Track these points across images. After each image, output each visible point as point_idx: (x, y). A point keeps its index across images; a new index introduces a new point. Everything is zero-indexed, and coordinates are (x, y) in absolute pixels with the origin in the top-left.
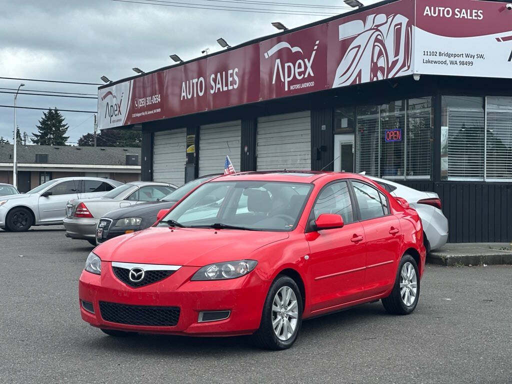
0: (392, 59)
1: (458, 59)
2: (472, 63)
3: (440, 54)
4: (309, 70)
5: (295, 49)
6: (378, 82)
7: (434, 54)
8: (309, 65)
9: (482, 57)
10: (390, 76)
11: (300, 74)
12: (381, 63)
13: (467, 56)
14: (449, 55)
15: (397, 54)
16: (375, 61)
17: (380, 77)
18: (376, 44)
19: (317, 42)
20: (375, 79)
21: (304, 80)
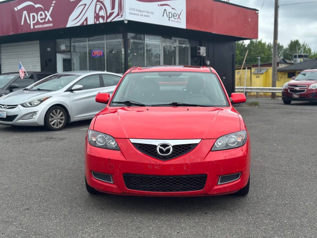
0: (109, 11)
1: (143, 14)
2: (148, 16)
3: (136, 10)
4: (49, 17)
5: (37, 6)
6: (100, 24)
7: (133, 10)
8: (48, 15)
9: (152, 13)
10: (109, 21)
11: (42, 19)
12: (102, 13)
13: (147, 12)
14: (140, 11)
15: (113, 8)
16: (97, 12)
17: (101, 21)
18: (97, 3)
19: (54, 2)
20: (98, 22)
21: (45, 23)
